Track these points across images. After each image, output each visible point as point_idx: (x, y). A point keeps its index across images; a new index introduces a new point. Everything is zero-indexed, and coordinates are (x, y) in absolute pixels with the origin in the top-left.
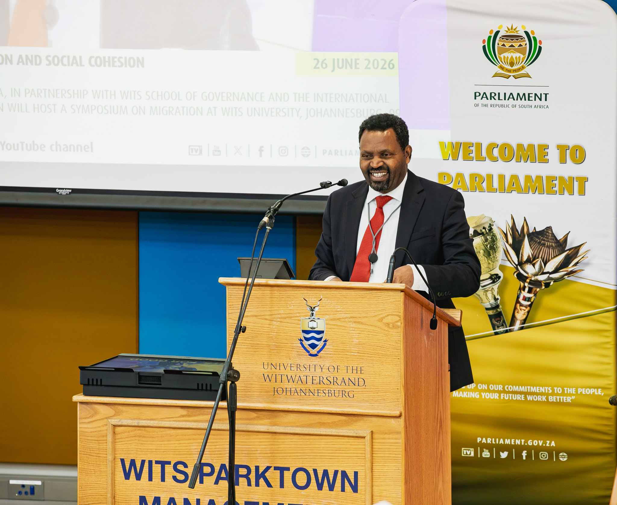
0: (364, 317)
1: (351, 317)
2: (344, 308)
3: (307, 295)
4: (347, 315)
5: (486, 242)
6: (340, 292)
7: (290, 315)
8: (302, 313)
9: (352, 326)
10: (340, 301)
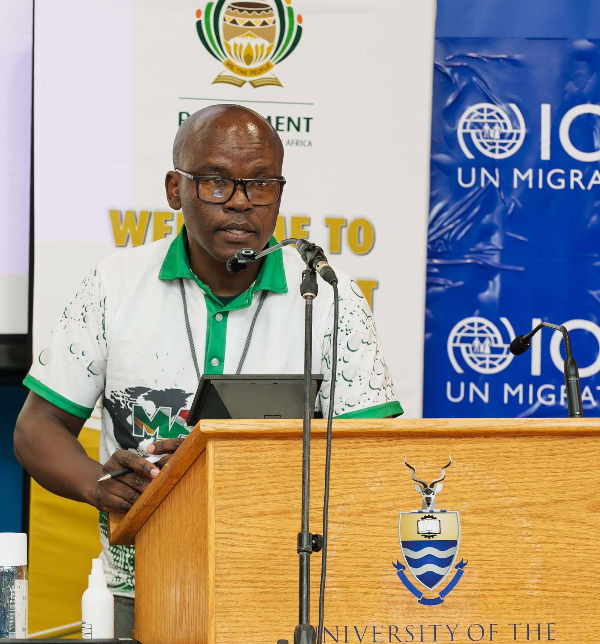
0: (557, 502)
1: (524, 505)
2: (506, 483)
3: (414, 454)
4: (513, 499)
6: (497, 445)
7: (372, 505)
8: (402, 499)
9: (524, 526)
10: (496, 467)
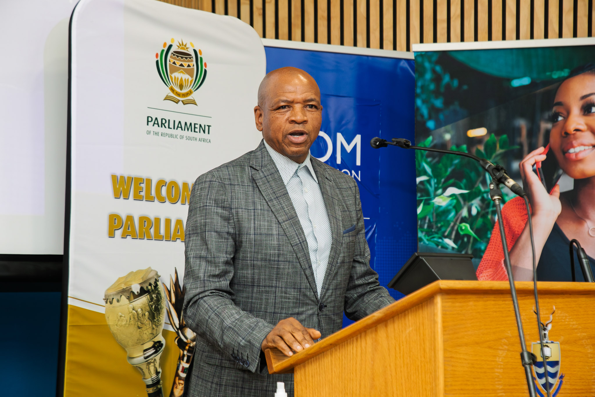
5: (151, 302)
